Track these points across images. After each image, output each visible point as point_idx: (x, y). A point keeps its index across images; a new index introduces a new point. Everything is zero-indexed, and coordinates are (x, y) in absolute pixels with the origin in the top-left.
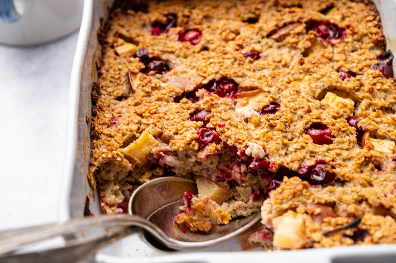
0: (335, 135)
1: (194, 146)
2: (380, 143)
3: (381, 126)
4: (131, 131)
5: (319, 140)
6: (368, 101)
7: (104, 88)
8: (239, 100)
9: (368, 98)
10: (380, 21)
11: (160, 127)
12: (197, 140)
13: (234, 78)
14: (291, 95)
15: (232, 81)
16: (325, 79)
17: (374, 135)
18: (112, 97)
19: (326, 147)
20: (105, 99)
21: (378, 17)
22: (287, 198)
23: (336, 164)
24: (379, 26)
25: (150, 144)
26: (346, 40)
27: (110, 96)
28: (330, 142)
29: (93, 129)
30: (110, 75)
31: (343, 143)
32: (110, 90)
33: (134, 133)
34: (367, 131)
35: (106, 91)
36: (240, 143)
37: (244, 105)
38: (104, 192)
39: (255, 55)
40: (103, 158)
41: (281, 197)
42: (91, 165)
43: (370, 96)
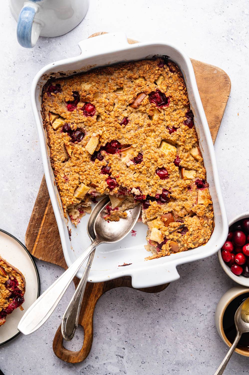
0: (170, 174)
1: (107, 191)
2: (190, 172)
3: (189, 163)
4: (76, 184)
5: (163, 177)
6: (183, 147)
7: (55, 156)
8: (122, 153)
9: (183, 145)
10: (186, 91)
11: (89, 180)
12: (108, 187)
13: (118, 140)
14: (147, 149)
15: (116, 141)
16: (162, 135)
17: (187, 169)
18: (60, 162)
19: (166, 180)
20: (58, 164)
21: (185, 89)
22: (152, 214)
23: (172, 191)
24: (186, 94)
25: (87, 190)
26: (170, 105)
27: (59, 161)
28: (167, 177)
29: (58, 187)
30: (55, 148)
31: (174, 177)
32: (58, 157)
33: (78, 185)
34: (183, 167)
35: (57, 158)
36: (128, 187)
37: (125, 156)
38: (70, 213)
39: (126, 121)
40: (68, 204)
41: (150, 214)
42: (64, 209)
43: (184, 144)
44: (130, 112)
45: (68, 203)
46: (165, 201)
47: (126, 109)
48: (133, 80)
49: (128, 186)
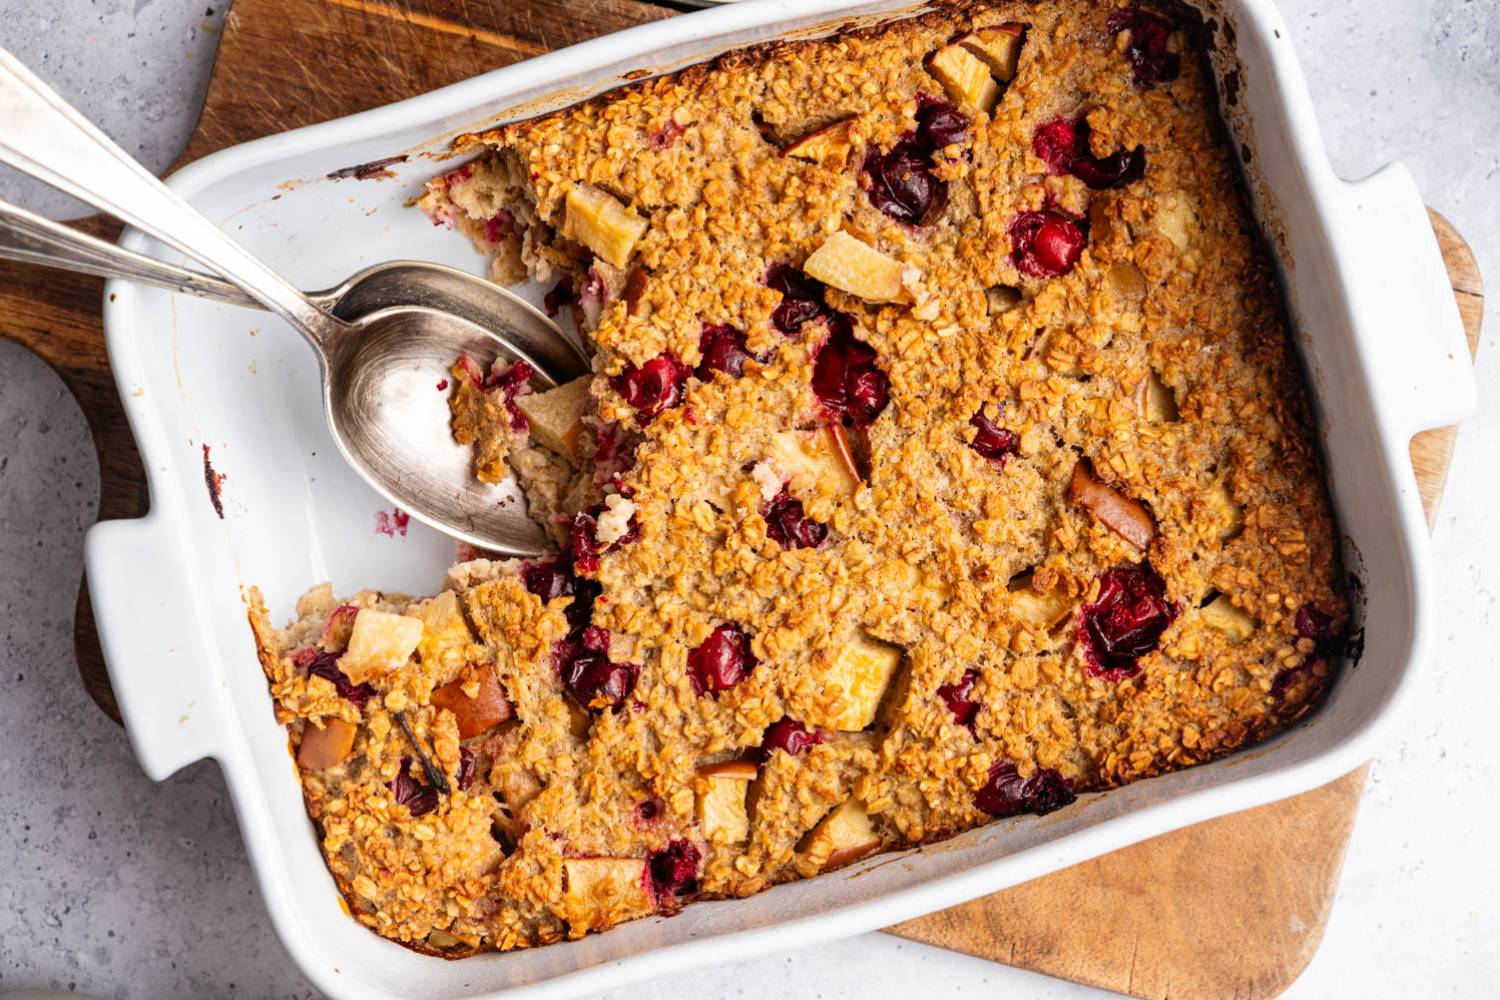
0: (720, 700)
1: (612, 364)
2: (735, 809)
3: (784, 804)
4: (638, 192)
5: (702, 663)
6: (872, 765)
7: (784, 70)
8: (821, 435)
9: (880, 763)
10: (1177, 766)
11: (665, 261)
12: (630, 369)
13: (891, 406)
14: (848, 568)
15: (884, 399)
16: (933, 645)
17: (754, 792)
18: (757, 99)
19: (685, 683)
20: (746, 85)
21: (1188, 761)
22: (497, 616)
23: (628, 714)
24: (1161, 766)
25: (613, 252)
26: (1096, 683)
27: (763, 94)
28: (700, 688)
29: (620, 93)
30: (831, 69)
31: (704, 722)
32: (782, 86)
33: (635, 201)
34: (761, 772)
35: (776, 77)
36: (640, 475)
37: (805, 448)
39: (995, 446)
40: (529, 153)
41: (496, 600)
42: (501, 130)
43: (886, 767)
44: (1045, 466)
45: (535, 153)
46: (574, 679)
47: (1060, 444)
48: (1223, 472)
49: (644, 477)
